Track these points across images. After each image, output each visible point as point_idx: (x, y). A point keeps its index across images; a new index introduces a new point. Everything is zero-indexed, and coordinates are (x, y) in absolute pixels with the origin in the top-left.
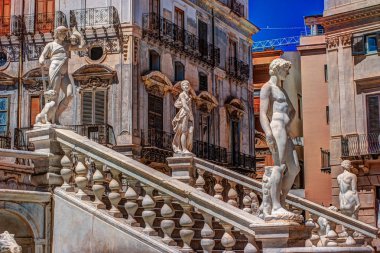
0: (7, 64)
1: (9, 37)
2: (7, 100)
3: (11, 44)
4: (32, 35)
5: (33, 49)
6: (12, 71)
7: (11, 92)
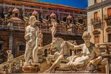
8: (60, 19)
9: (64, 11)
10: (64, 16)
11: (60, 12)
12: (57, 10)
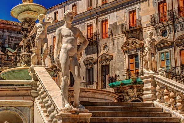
0: (168, 35)
1: (167, 22)
2: (169, 53)
3: (169, 25)
4: (178, 19)
5: (179, 26)
6: (170, 39)
7: (171, 49)
8: (7, 46)
9: (16, 32)
10: (15, 41)
11: (9, 34)
12: (3, 31)
